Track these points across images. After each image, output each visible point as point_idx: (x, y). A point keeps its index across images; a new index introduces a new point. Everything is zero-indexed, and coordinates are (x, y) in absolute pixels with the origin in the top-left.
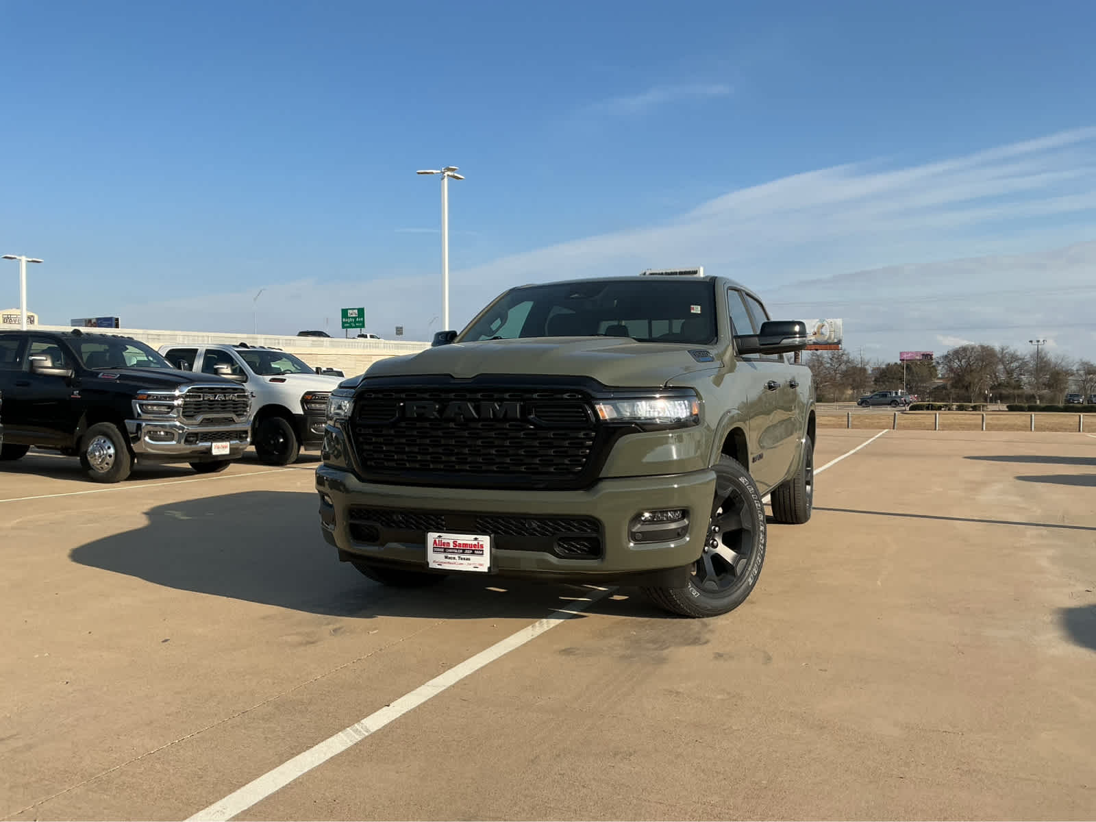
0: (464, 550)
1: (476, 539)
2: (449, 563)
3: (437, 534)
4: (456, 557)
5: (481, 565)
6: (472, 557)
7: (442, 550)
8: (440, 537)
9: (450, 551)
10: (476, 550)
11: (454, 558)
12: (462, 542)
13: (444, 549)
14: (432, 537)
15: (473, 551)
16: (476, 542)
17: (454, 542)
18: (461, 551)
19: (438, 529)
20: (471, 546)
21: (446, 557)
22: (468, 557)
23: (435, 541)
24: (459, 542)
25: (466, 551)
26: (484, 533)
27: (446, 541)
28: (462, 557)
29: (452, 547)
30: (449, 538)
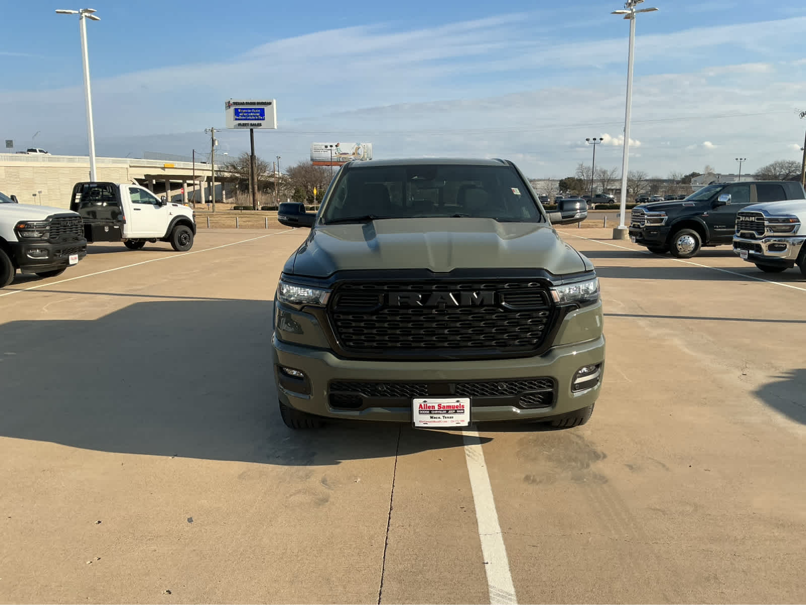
0: (447, 411)
1: (458, 401)
2: (434, 422)
3: (422, 400)
4: (441, 416)
5: (463, 421)
6: (455, 416)
7: (428, 412)
8: (425, 401)
9: (436, 412)
10: (457, 410)
11: (439, 418)
12: (445, 405)
13: (430, 411)
14: (417, 402)
15: (456, 410)
16: (458, 404)
17: (439, 406)
18: (445, 412)
19: (421, 396)
20: (453, 407)
21: (432, 418)
22: (451, 416)
23: (421, 405)
24: (442, 405)
25: (450, 412)
26: (463, 395)
27: (431, 405)
28: (446, 416)
29: (436, 409)
30: (434, 402)
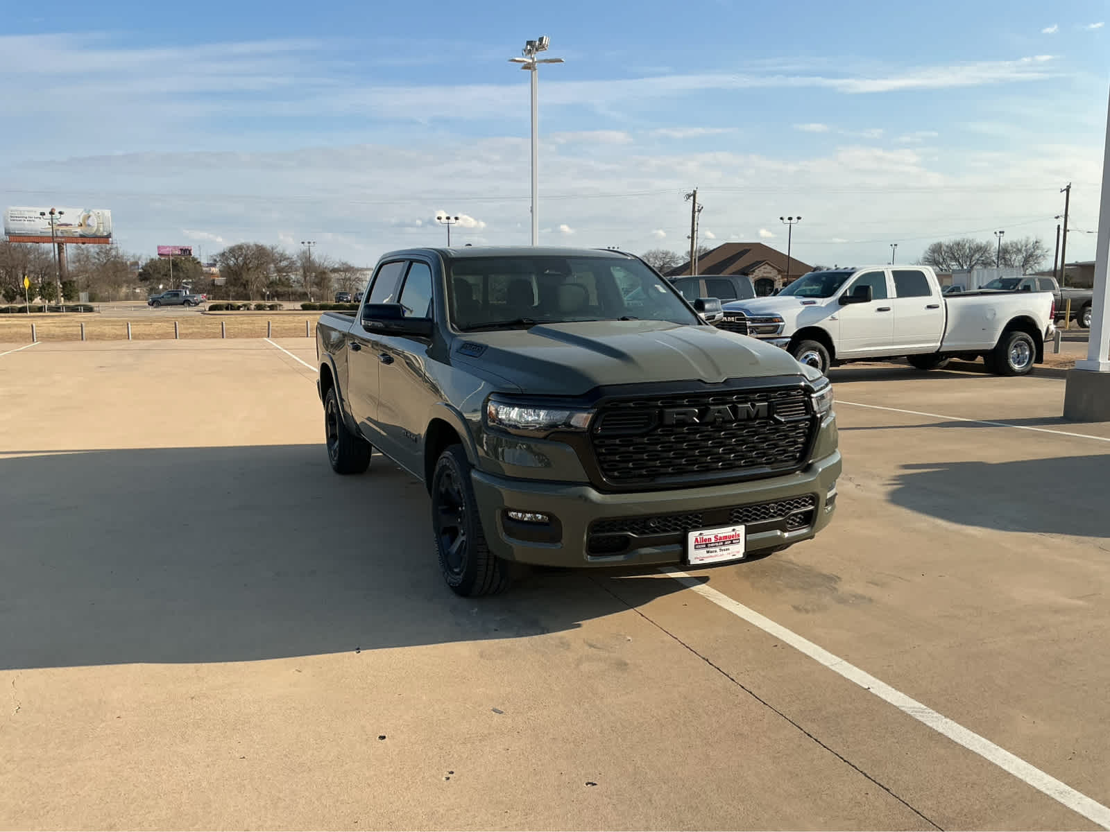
0: (724, 542)
1: (734, 530)
2: (711, 556)
3: (697, 533)
4: (718, 549)
5: (738, 552)
6: (731, 547)
7: (704, 546)
8: (701, 534)
9: (712, 545)
10: (732, 540)
11: (716, 551)
12: (722, 535)
13: (706, 544)
14: (693, 536)
15: (732, 541)
16: (734, 533)
17: (715, 537)
18: (722, 543)
19: (695, 528)
20: (730, 537)
21: (708, 552)
22: (727, 547)
23: (697, 539)
24: (719, 535)
25: (726, 543)
26: (736, 523)
27: (707, 537)
28: (723, 548)
29: (713, 541)
30: (710, 534)
